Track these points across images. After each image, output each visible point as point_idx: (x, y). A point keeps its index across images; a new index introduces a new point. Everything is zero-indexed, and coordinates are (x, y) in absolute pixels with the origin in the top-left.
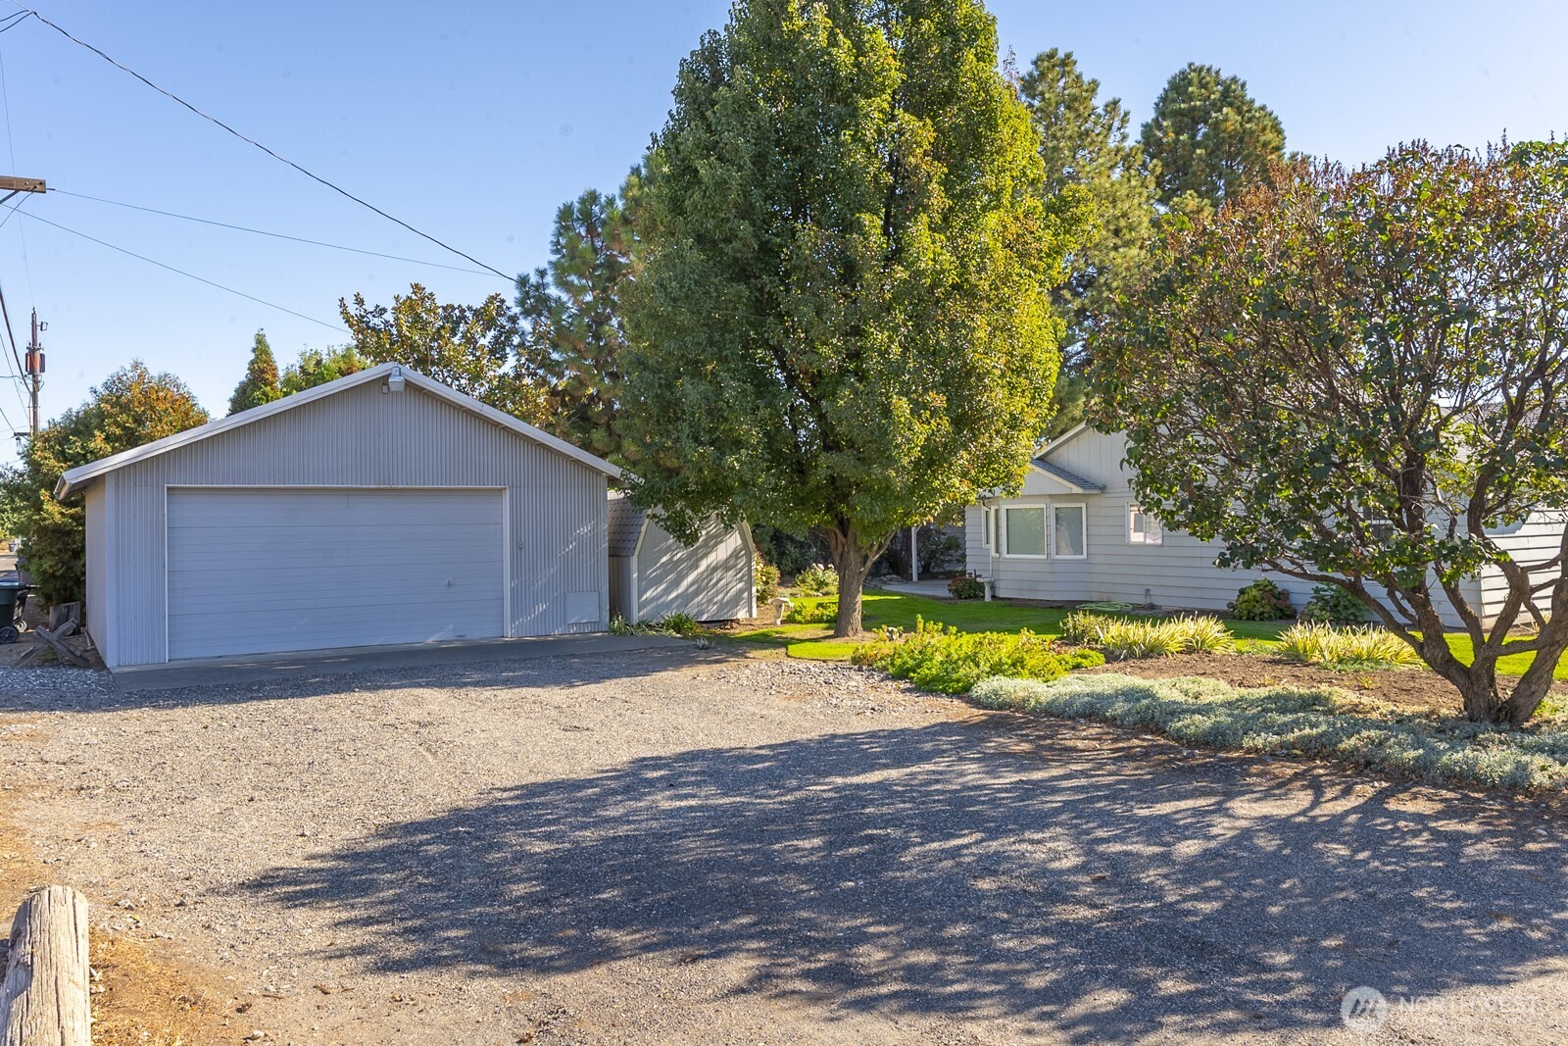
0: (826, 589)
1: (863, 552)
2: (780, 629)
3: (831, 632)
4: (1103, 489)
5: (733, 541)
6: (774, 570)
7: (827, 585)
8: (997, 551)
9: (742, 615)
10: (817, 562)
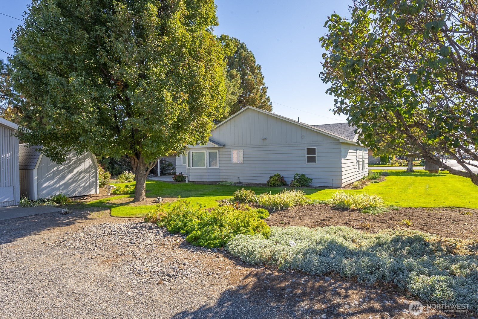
0: (129, 180)
1: (146, 166)
2: (109, 199)
3: (132, 199)
4: (224, 146)
5: (88, 163)
6: (108, 174)
7: (129, 178)
8: (189, 166)
9: (93, 192)
10: (126, 171)
